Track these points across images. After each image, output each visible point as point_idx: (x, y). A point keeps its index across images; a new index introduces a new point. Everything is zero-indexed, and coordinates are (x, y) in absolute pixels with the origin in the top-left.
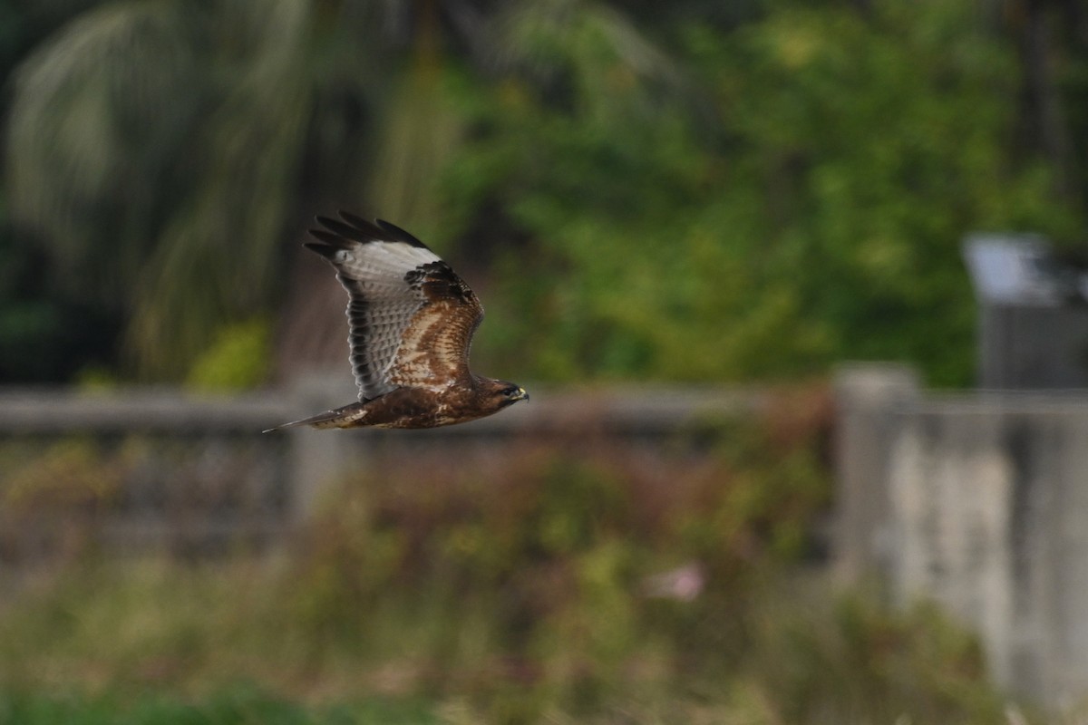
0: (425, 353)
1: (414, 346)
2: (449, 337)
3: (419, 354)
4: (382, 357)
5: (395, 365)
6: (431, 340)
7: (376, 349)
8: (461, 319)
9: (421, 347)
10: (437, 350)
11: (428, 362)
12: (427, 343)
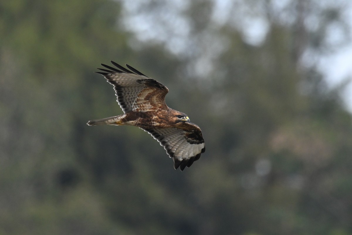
0: (148, 101)
1: (143, 99)
2: (156, 97)
3: (145, 101)
4: (130, 100)
5: (136, 103)
6: (150, 97)
7: (127, 98)
8: (161, 93)
9: (145, 99)
10: (153, 100)
11: (150, 103)
12: (148, 98)
